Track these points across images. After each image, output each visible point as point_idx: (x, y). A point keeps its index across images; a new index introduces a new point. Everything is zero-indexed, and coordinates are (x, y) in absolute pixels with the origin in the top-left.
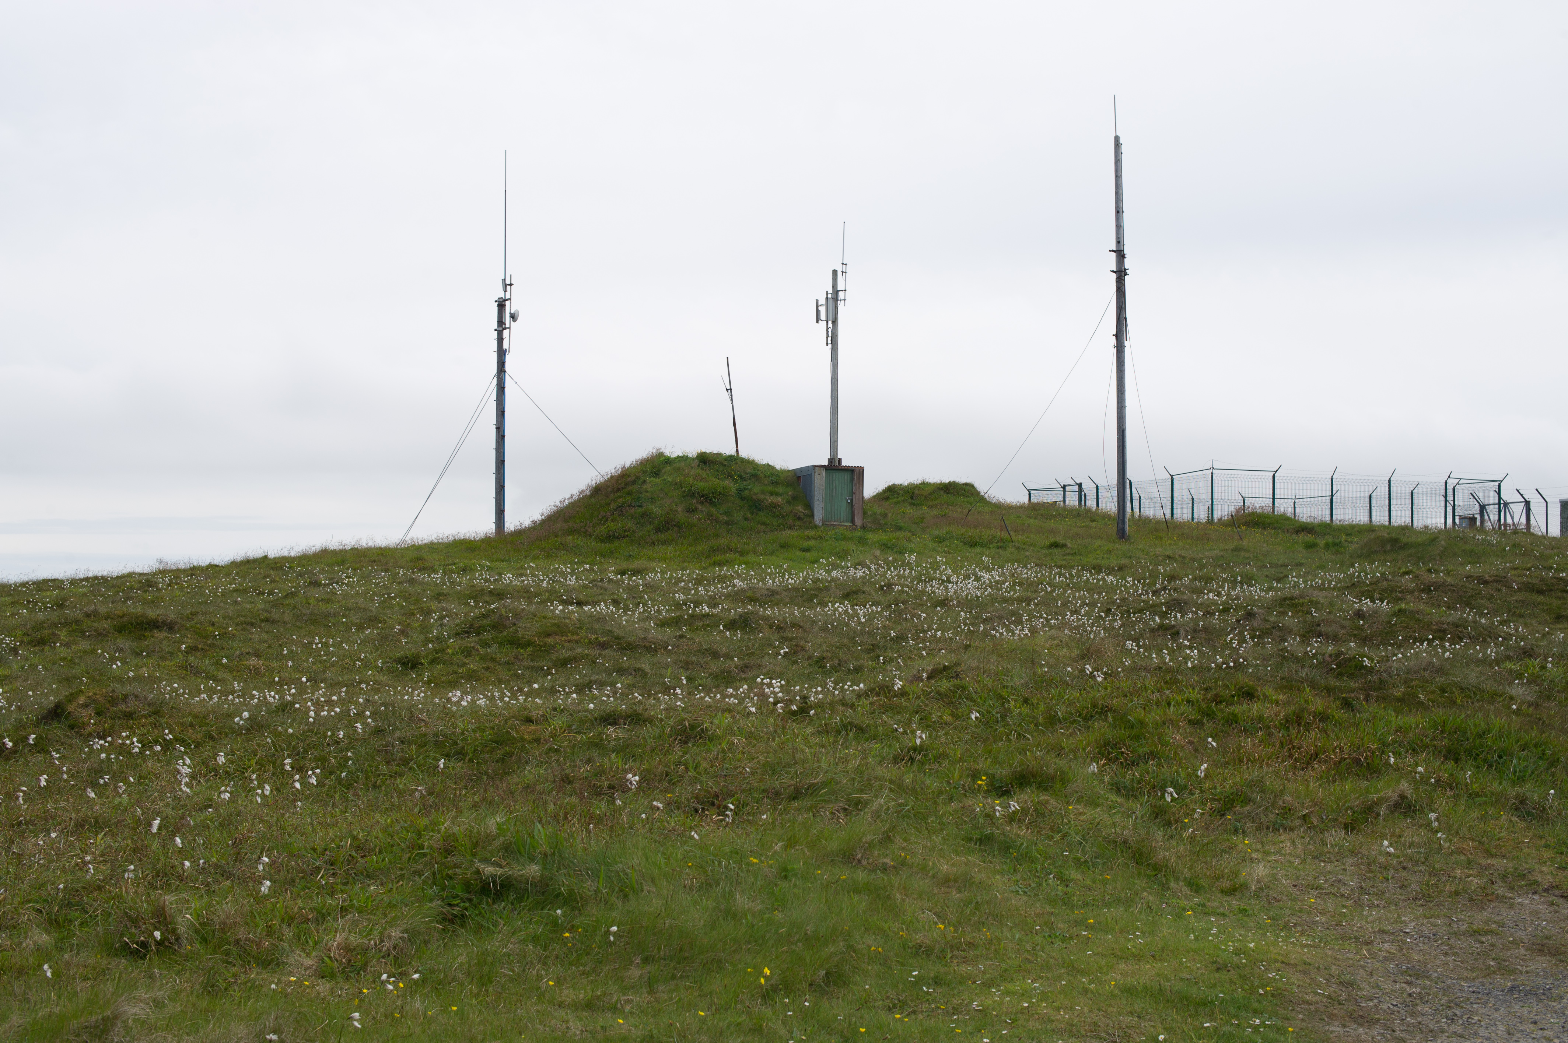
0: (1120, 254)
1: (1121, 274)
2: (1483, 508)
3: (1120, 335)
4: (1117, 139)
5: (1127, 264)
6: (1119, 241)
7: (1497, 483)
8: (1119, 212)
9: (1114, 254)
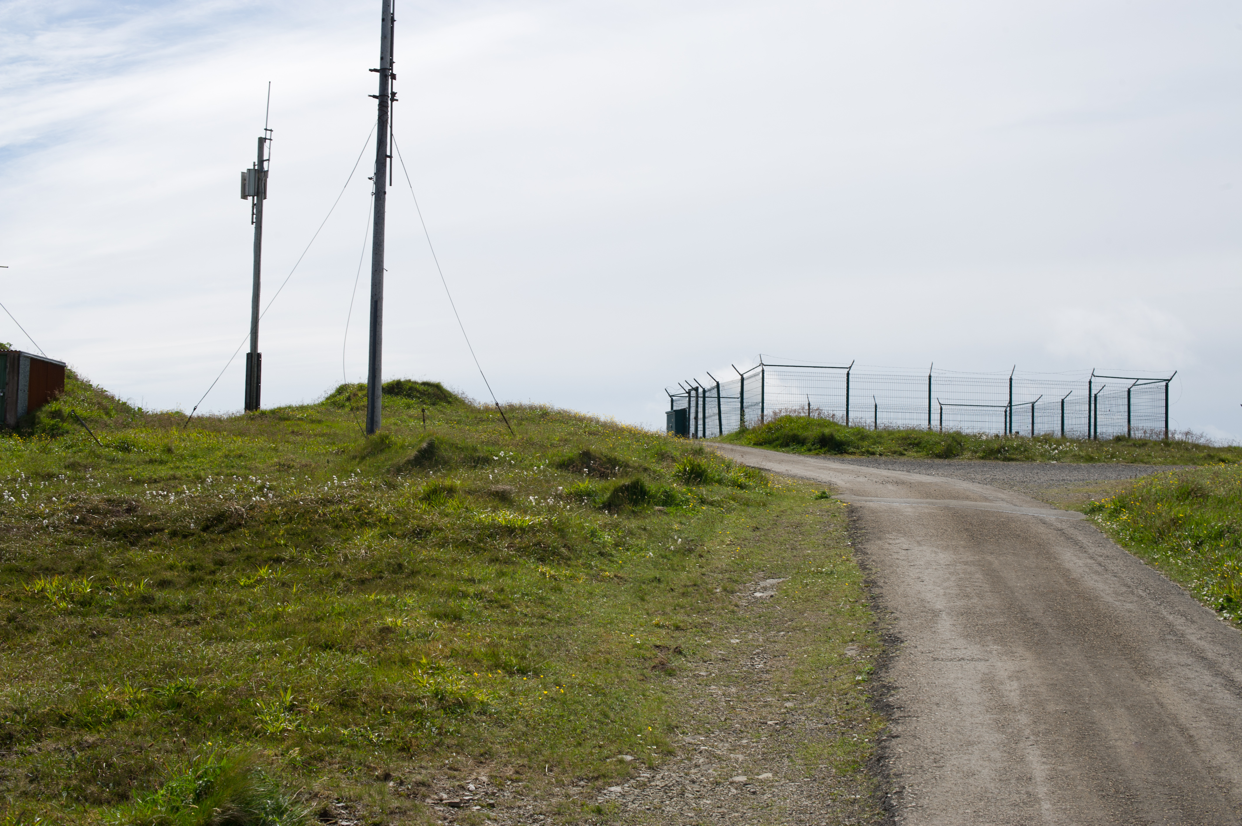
0: (386, 75)
1: (386, 99)
3: (381, 178)
6: (386, 58)
7: (1164, 383)
8: (387, 20)
9: (378, 74)
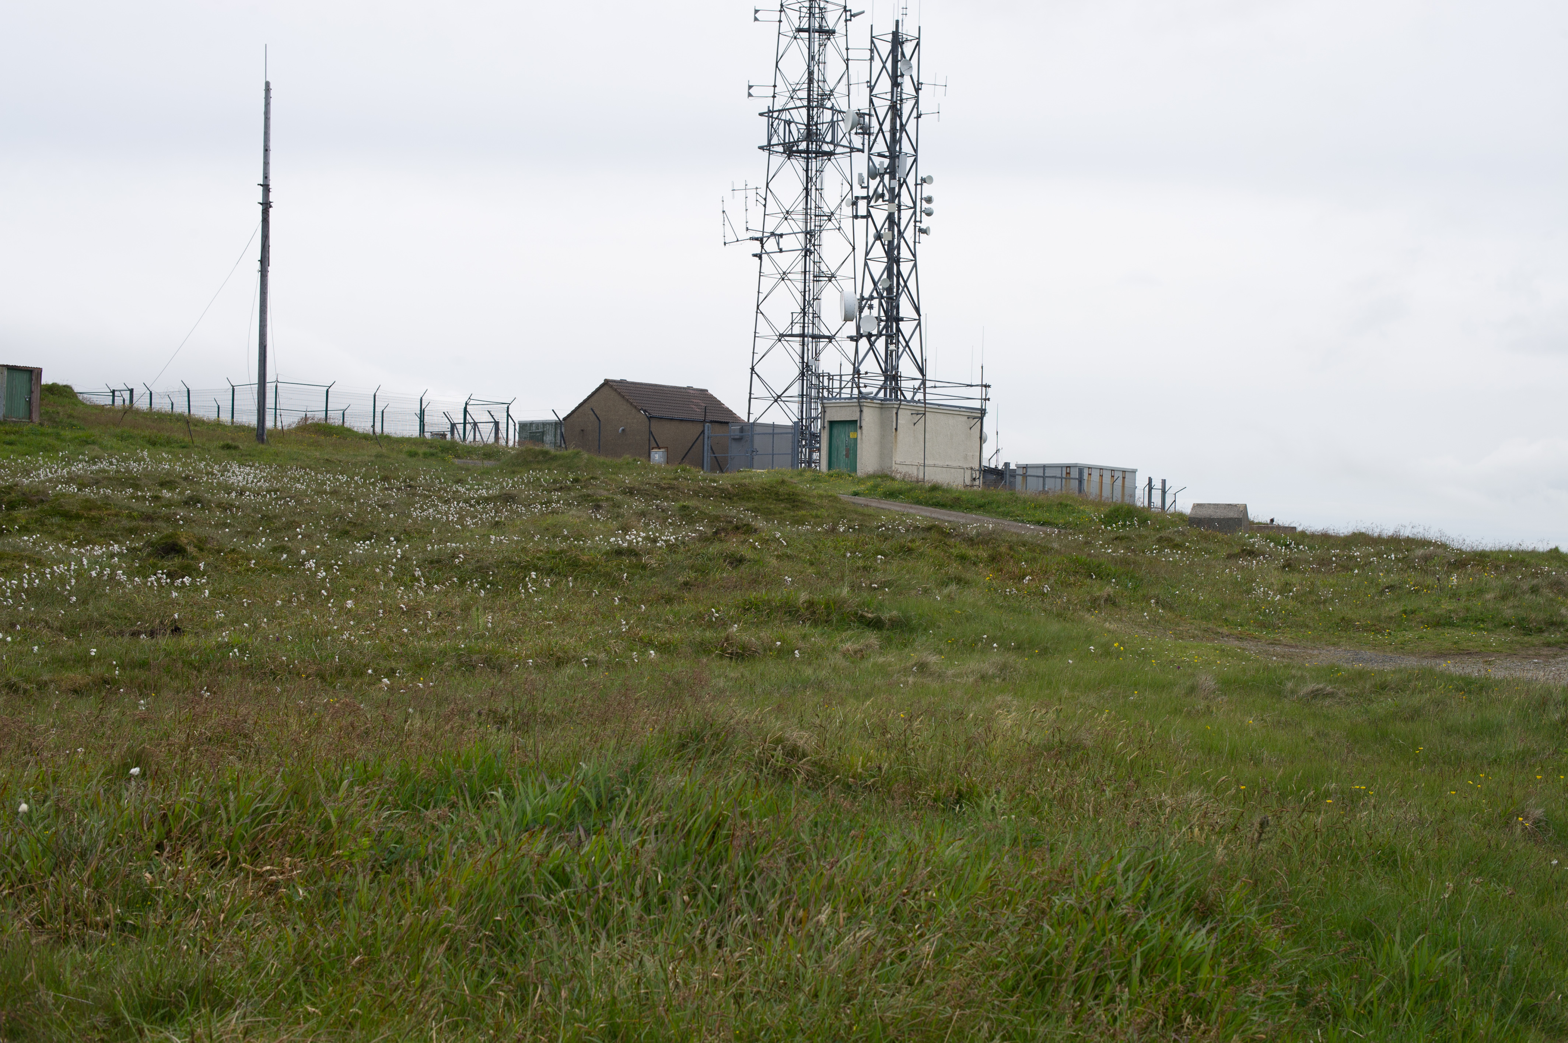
0: (266, 188)
1: (266, 206)
2: (453, 426)
3: (264, 261)
4: (267, 84)
5: (272, 198)
6: (266, 177)
7: (506, 406)
8: (266, 150)
9: (261, 188)
